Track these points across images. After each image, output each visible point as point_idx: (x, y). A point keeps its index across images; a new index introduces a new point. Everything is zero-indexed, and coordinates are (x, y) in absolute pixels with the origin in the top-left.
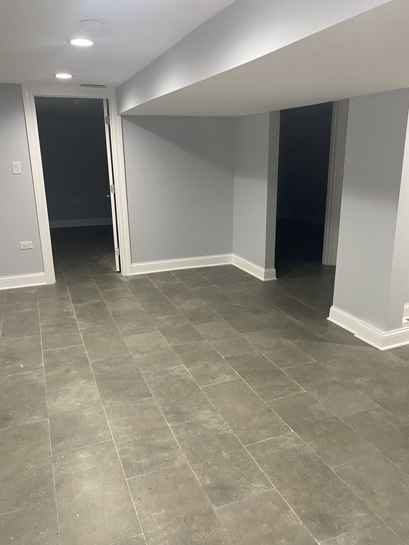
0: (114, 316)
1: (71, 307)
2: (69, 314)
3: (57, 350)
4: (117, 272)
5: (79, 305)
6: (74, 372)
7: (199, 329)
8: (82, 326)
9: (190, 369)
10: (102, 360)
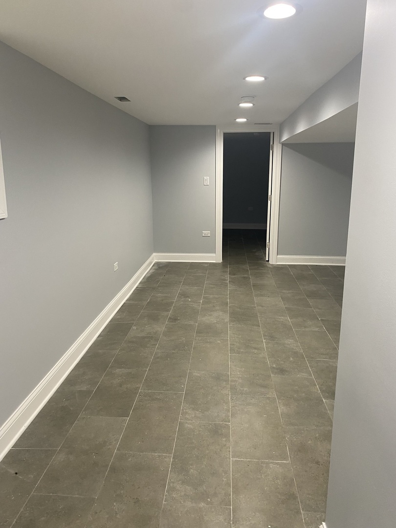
0: (253, 286)
1: (228, 277)
2: (225, 280)
3: (211, 296)
4: (267, 261)
5: (233, 276)
6: (217, 308)
7: (311, 302)
8: (230, 287)
9: (292, 320)
10: (236, 305)
